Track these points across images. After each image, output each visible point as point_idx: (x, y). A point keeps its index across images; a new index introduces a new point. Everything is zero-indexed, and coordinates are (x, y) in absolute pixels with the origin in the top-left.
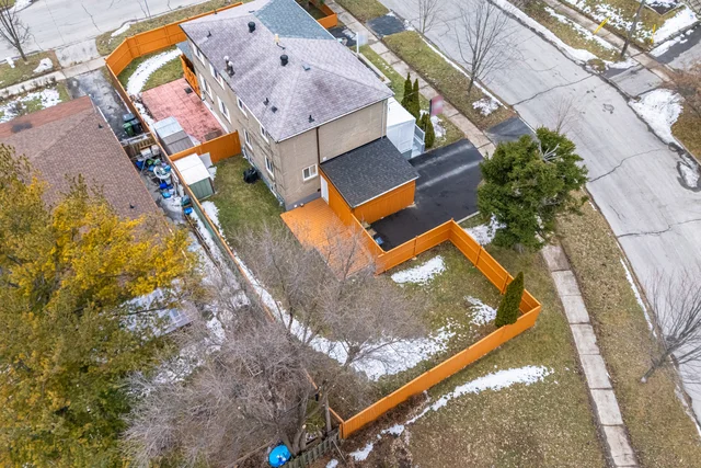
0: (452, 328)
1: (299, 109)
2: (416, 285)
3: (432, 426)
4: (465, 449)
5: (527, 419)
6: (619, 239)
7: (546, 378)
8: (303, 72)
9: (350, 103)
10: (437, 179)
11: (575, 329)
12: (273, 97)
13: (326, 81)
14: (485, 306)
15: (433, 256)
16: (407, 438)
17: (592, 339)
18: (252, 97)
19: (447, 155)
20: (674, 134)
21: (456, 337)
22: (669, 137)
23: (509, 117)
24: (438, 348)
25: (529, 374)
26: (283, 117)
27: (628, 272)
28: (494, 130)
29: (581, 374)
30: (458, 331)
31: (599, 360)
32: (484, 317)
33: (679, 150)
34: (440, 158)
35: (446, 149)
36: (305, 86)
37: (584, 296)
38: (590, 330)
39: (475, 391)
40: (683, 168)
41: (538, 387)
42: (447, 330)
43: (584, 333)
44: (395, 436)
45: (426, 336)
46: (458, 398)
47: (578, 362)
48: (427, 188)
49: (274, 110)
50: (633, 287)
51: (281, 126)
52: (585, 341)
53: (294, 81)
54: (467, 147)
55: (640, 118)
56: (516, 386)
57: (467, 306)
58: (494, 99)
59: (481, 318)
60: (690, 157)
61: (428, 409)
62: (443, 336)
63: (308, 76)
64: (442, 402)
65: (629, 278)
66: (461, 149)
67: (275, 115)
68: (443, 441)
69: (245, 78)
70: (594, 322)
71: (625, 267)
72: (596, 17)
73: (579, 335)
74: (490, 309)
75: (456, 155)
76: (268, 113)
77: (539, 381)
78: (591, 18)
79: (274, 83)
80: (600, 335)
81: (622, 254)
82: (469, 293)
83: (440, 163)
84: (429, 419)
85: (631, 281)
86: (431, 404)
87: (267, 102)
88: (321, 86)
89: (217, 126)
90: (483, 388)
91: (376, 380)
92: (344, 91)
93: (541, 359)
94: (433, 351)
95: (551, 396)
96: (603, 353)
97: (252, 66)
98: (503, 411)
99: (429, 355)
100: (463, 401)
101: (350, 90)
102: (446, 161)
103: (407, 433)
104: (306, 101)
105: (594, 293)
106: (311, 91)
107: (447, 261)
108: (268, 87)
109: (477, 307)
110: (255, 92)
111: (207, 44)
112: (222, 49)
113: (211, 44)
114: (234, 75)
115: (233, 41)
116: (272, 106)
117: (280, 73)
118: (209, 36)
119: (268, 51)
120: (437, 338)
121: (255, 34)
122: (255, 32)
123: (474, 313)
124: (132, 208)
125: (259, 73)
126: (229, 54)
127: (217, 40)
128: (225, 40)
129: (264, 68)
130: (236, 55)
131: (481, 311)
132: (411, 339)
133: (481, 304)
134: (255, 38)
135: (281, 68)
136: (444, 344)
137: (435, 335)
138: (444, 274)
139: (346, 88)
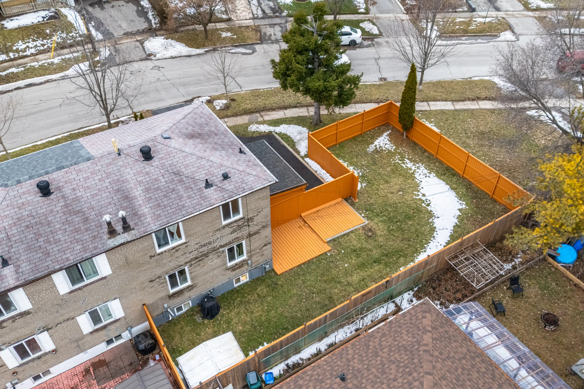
0: (400, 160)
1: (227, 156)
8: (173, 141)
12: (201, 176)
13: (185, 131)
14: (376, 143)
20: (199, 48)
21: (408, 159)
24: (422, 168)
26: (241, 168)
30: (403, 157)
32: (386, 144)
33: (213, 50)
36: (194, 145)
40: (232, 51)
42: (404, 163)
45: (413, 173)
49: (226, 177)
51: (254, 173)
53: (187, 150)
57: (376, 151)
59: (387, 146)
60: (221, 47)
62: (410, 165)
63: (179, 139)
67: (235, 177)
72: (28, 53)
74: (378, 141)
78: (26, 56)
79: (177, 173)
82: (364, 149)
87: (208, 185)
88: (194, 136)
89: (82, 368)
92: (201, 125)
94: (426, 171)
95: (445, 123)
97: (127, 198)
101: (198, 121)
104: (216, 149)
106: (202, 143)
108: (181, 181)
109: (378, 147)
110: (180, 198)
111: (25, 267)
112: (57, 241)
113: (29, 261)
114: (132, 224)
115: (49, 224)
116: (217, 179)
117: (163, 165)
118: (5, 263)
119: (108, 175)
120: (413, 168)
121: (59, 189)
122: (52, 188)
123: (384, 149)
124: (343, 379)
125: (147, 190)
126: (77, 231)
127: (29, 248)
128: (38, 235)
129: (140, 182)
130: (86, 220)
131: (381, 145)
132: (418, 182)
133: (374, 145)
134: (67, 190)
135: (155, 162)
136: (418, 165)
137: (411, 169)
138: (346, 161)
139: (195, 122)
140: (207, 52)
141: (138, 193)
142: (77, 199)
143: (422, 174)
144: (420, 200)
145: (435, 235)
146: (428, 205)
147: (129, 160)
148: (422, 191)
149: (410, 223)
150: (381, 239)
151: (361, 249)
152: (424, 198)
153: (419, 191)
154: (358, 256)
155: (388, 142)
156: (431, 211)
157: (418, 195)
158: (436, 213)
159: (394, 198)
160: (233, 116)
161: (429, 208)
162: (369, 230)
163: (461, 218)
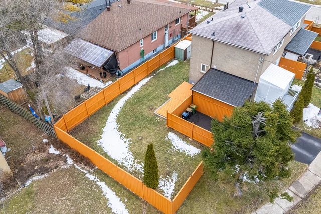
1: (215, 28)
2: (171, 145)
3: (75, 177)
4: (62, 196)
9: (240, 42)
14: (173, 184)
15: (198, 147)
16: (65, 167)
21: (142, 174)
24: (128, 167)
26: (205, 26)
32: (164, 186)
36: (232, 22)
39: (104, 193)
44: (66, 161)
45: (135, 159)
46: (96, 185)
57: (169, 175)
59: (162, 184)
61: (86, 172)
62: (139, 167)
63: (239, 19)
64: (92, 178)
74: (172, 188)
82: (180, 173)
84: (79, 174)
86: (90, 172)
90: (107, 197)
91: (98, 145)
92: (245, 35)
94: (126, 164)
99: (123, 163)
100: (95, 188)
101: (248, 37)
103: (68, 166)
106: (230, 25)
107: (198, 156)
109: (170, 180)
120: (136, 164)
123: (164, 179)
124: (140, 29)
131: (167, 183)
132: (130, 152)
133: (174, 182)
136: (133, 169)
137: (138, 163)
138: (187, 156)
139: (249, 35)
143: (128, 161)
144: (128, 138)
145: (116, 118)
146: (121, 136)
148: (127, 145)
149: (131, 121)
150: (145, 107)
151: (153, 101)
152: (125, 140)
153: (129, 144)
154: (153, 97)
156: (119, 132)
157: (129, 141)
158: (116, 131)
159: (144, 133)
161: (121, 133)
162: (153, 109)
163: (101, 132)
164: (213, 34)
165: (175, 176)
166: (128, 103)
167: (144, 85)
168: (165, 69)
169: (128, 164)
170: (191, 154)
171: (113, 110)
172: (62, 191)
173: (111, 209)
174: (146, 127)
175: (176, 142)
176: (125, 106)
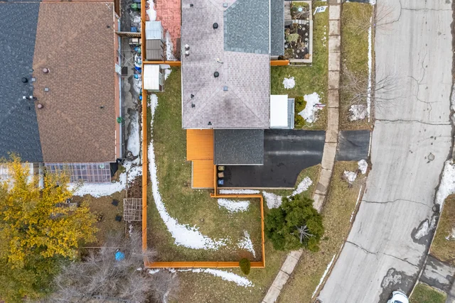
0: (227, 241)
1: (207, 114)
2: (227, 211)
3: (187, 278)
4: (193, 294)
5: (226, 298)
6: (346, 243)
7: (248, 287)
8: (222, 91)
9: (239, 123)
10: (285, 153)
11: (280, 274)
12: (198, 95)
13: (233, 102)
14: (249, 240)
15: (246, 200)
16: (174, 276)
17: (284, 282)
18: (188, 84)
19: (304, 138)
20: (446, 201)
21: (225, 247)
22: (441, 200)
23: (364, 129)
24: (213, 247)
25: (242, 281)
26: (195, 115)
27: (331, 263)
28: (346, 134)
29: (265, 294)
30: (228, 245)
31: (278, 293)
32: (245, 245)
33: (437, 212)
34: (298, 137)
35: (308, 132)
36: (218, 101)
37: (299, 262)
38: (287, 277)
39: (215, 274)
40: (426, 224)
41: (242, 288)
42: (224, 241)
43: (283, 278)
44: (170, 273)
45: (212, 239)
46: (205, 273)
47: (268, 289)
48: (275, 156)
49: (193, 106)
50: (326, 272)
51: (190, 120)
52: (280, 281)
53: (213, 95)
54: (320, 138)
55: (441, 177)
56: (233, 283)
57: (242, 235)
58: (368, 109)
59: (243, 245)
60: (437, 219)
61: (190, 269)
62: (220, 243)
63: (224, 95)
64: (198, 271)
65: (329, 266)
66: (316, 137)
68: (187, 286)
69: (192, 65)
70: (292, 277)
71: (333, 259)
73: (280, 277)
74: (251, 243)
75: (309, 141)
76: (189, 105)
77: (244, 287)
79: (203, 85)
80: (288, 282)
81: (338, 253)
82: (248, 229)
83: (295, 142)
84: (188, 274)
85: (328, 268)
86: (193, 268)
87: (192, 96)
88: (228, 104)
90: (218, 275)
91: (178, 245)
92: (240, 114)
93: (253, 278)
94: (210, 247)
95: (243, 295)
96: (282, 291)
97: (200, 59)
98: (219, 289)
99: (207, 248)
100: (207, 275)
101: (244, 114)
102: (300, 142)
104: (214, 110)
105: (305, 263)
106: (220, 105)
107: (250, 206)
108: (199, 85)
109: (245, 239)
110: (192, 81)
111: (187, 12)
112: (192, 26)
113: (189, 14)
114: (188, 57)
115: (201, 25)
116: (194, 101)
117: (210, 80)
118: (192, 5)
119: (214, 55)
121: (215, 32)
122: (216, 30)
123: (242, 241)
124: (102, 108)
125: (201, 69)
126: (194, 35)
127: (194, 15)
128: (198, 19)
129: (205, 67)
130: (197, 40)
131: (246, 242)
132: (205, 236)
133: (249, 238)
134: (213, 36)
135: (212, 77)
136: (217, 247)
137: (217, 241)
138: (244, 212)
139: (243, 112)
140: (438, 206)
141: (201, 65)
142: (208, 38)
143: (209, 243)
144: (192, 226)
145: (167, 213)
146: (187, 227)
147: (217, 67)
148: (197, 232)
149: (181, 208)
150: (179, 187)
151: (179, 174)
152: (192, 228)
153: (198, 230)
154: (176, 170)
155: (245, 247)
156: (182, 224)
157: (196, 228)
158: (179, 226)
159: (201, 213)
160: (332, 177)
161: (184, 225)
162: (187, 185)
163: (170, 234)
164: (210, 123)
165: (246, 233)
166: (161, 191)
167: (156, 159)
168: (154, 119)
169: (211, 246)
170: (245, 208)
171: (158, 207)
172: (189, 291)
173: (227, 281)
174: (197, 208)
175: (229, 206)
176: (163, 197)
